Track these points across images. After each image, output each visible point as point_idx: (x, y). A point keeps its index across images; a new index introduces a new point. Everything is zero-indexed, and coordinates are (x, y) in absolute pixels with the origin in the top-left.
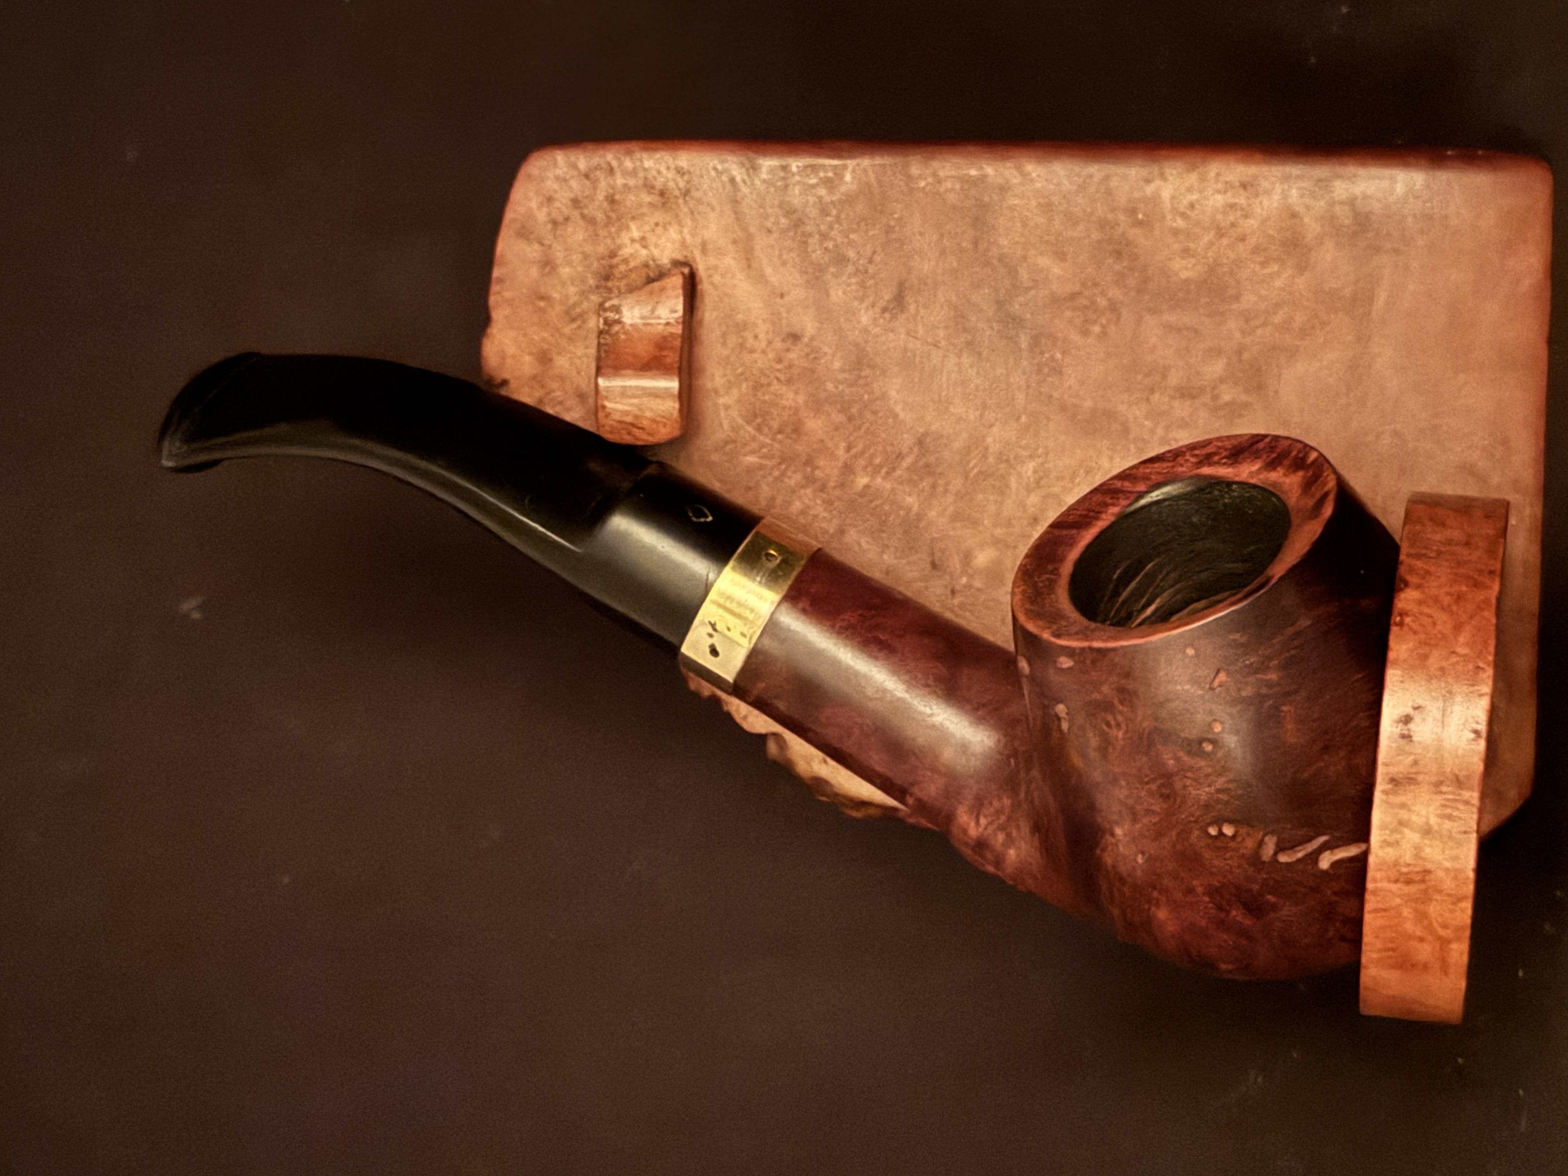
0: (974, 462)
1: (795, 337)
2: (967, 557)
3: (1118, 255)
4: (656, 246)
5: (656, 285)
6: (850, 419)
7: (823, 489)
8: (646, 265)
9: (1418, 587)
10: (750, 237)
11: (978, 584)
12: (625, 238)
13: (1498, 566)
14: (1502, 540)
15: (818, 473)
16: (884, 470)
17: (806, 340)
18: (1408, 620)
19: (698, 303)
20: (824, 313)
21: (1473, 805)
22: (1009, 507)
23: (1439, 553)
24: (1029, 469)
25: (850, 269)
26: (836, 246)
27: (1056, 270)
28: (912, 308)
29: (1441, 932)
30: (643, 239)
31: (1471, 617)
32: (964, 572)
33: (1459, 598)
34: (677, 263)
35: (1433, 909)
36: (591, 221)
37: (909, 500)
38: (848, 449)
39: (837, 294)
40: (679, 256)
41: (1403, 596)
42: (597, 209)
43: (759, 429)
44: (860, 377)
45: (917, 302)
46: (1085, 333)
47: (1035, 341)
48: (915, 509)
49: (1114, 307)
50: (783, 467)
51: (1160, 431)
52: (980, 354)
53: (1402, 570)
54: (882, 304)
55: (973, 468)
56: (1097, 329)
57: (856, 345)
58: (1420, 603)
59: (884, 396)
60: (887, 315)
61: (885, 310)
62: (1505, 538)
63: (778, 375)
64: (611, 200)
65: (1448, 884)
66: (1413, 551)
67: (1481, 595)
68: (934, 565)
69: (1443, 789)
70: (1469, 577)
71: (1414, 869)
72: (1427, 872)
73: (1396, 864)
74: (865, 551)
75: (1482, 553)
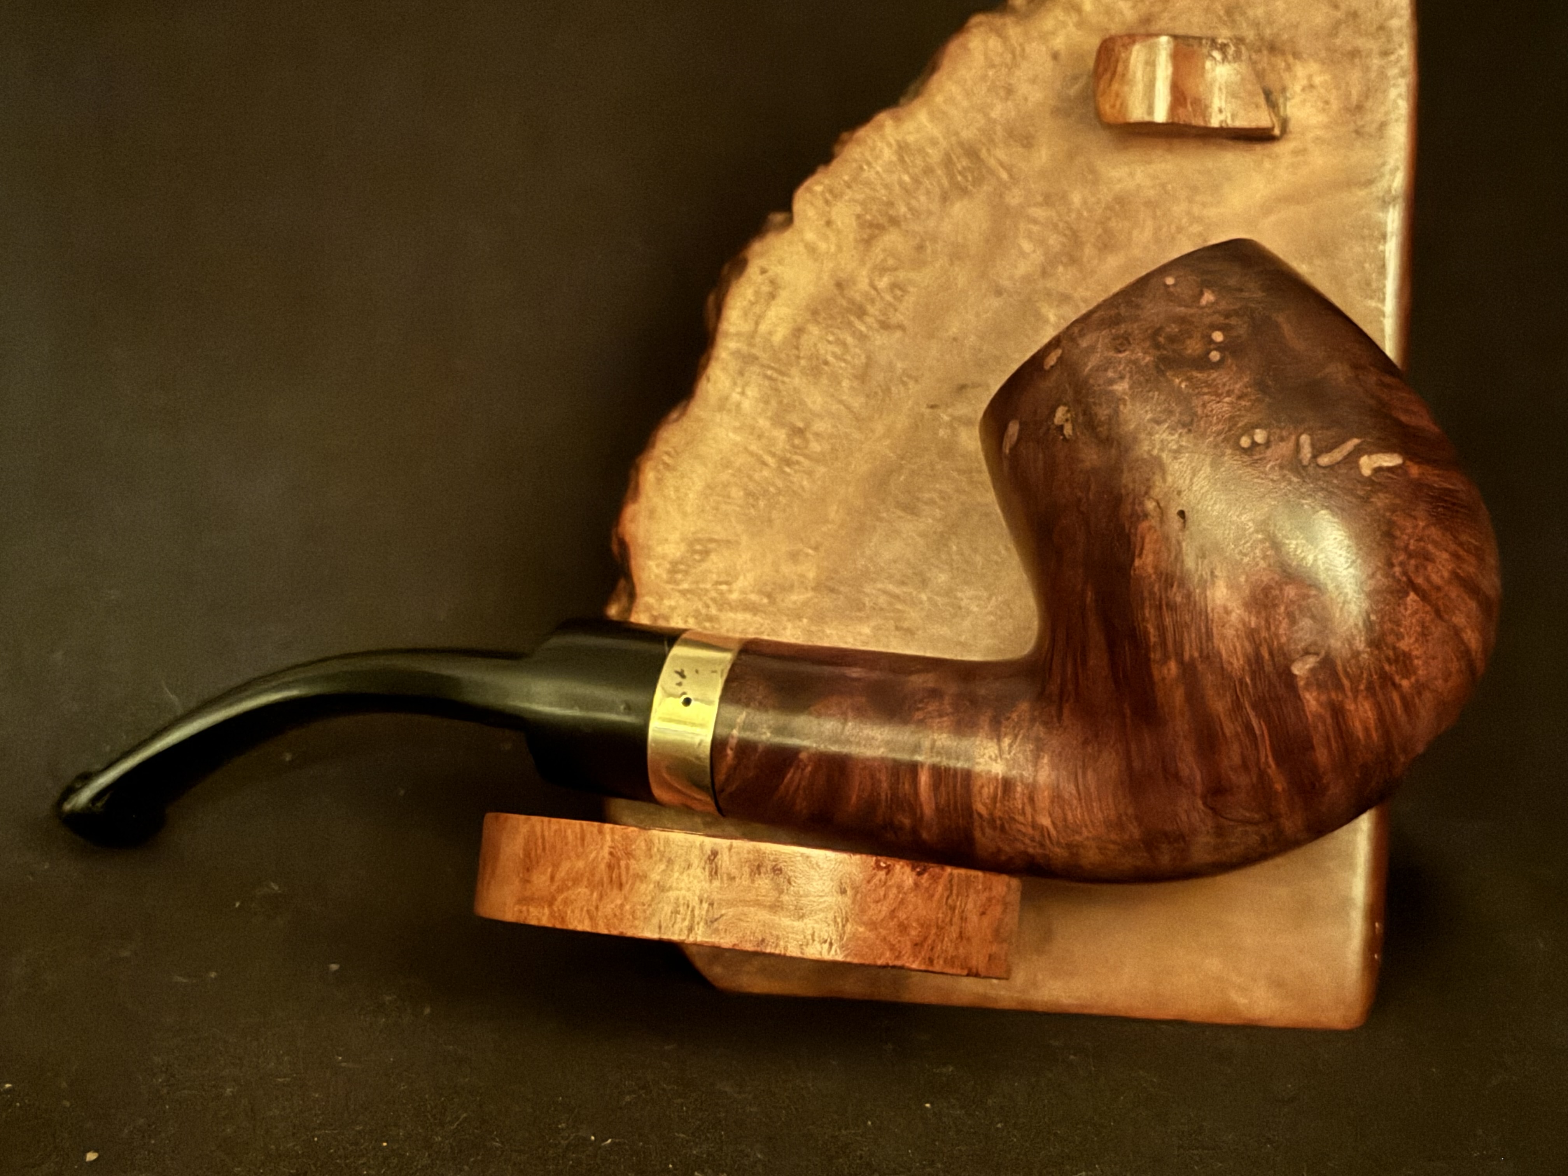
2: (968, 422)
4: (1304, 101)
5: (1261, 100)
7: (1044, 273)
8: (1284, 90)
9: (916, 885)
10: (1310, 200)
11: (943, 432)
12: (1314, 67)
13: (937, 968)
14: (965, 972)
15: (1060, 269)
18: (882, 874)
19: (1241, 145)
21: (688, 936)
23: (953, 909)
29: (560, 898)
30: (1312, 86)
31: (884, 939)
32: (954, 418)
33: (903, 928)
34: (1284, 123)
35: (583, 890)
36: (1333, 31)
40: (1292, 126)
41: (908, 870)
42: (1345, 38)
43: (1109, 208)
50: (1067, 232)
53: (935, 869)
58: (899, 887)
62: (968, 975)
64: (1354, 54)
65: (609, 908)
66: (955, 880)
67: (907, 948)
68: (962, 388)
69: (705, 906)
70: (926, 939)
71: (624, 873)
72: (621, 886)
73: (629, 855)
74: (977, 315)
75: (951, 952)
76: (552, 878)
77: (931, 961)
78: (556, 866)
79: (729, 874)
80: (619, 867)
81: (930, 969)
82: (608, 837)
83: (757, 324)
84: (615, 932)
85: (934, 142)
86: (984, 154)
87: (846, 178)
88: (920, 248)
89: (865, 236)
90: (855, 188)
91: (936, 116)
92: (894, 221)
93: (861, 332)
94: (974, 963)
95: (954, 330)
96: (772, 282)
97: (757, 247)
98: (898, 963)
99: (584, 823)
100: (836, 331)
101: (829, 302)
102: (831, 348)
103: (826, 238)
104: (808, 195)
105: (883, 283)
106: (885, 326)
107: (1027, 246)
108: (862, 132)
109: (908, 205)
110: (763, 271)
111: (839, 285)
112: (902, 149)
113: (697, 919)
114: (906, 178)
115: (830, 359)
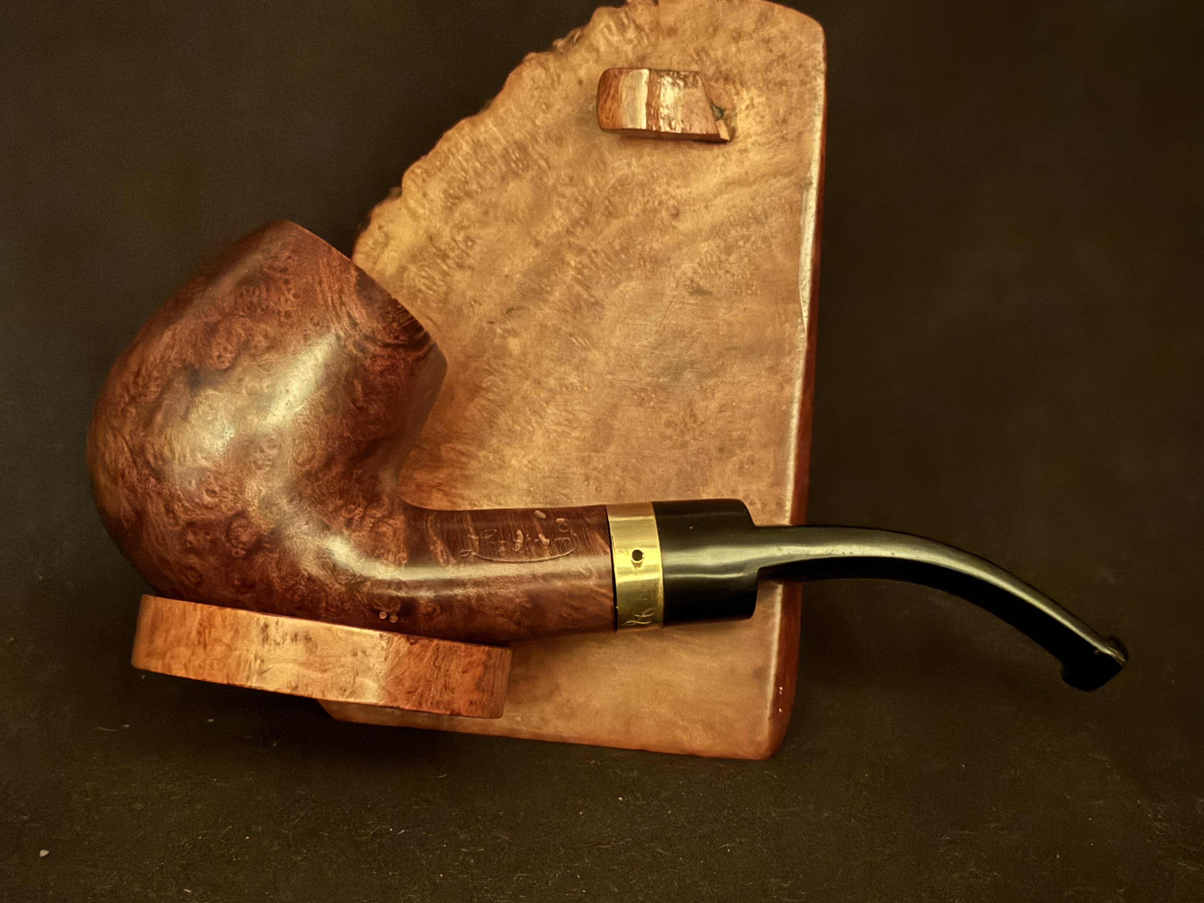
0: (580, 340)
1: (676, 215)
2: (514, 333)
3: (721, 450)
4: (747, 116)
5: (710, 115)
6: (617, 254)
7: (568, 232)
8: (734, 108)
10: (750, 184)
11: (496, 341)
12: (754, 92)
13: (425, 709)
15: (579, 229)
16: (580, 277)
17: (674, 223)
18: (384, 643)
19: (705, 146)
20: (693, 237)
21: (247, 682)
22: (546, 364)
23: (439, 668)
24: (573, 379)
25: (723, 257)
26: (739, 247)
27: (713, 406)
28: (692, 301)
30: (753, 106)
31: (384, 688)
32: (505, 331)
33: (400, 681)
34: (733, 132)
35: (182, 649)
36: (768, 68)
37: (557, 294)
38: (595, 251)
39: (704, 247)
40: (739, 132)
42: (776, 73)
43: (613, 187)
44: (645, 261)
45: (697, 304)
46: (669, 424)
47: (663, 388)
48: (551, 299)
49: (684, 445)
50: (585, 205)
51: (595, 474)
52: (656, 348)
53: (425, 641)
54: (696, 279)
55: (576, 339)
56: (669, 432)
57: (669, 259)
58: (397, 652)
59: (630, 278)
60: (688, 283)
61: (692, 281)
63: (651, 203)
64: (783, 83)
65: (197, 661)
66: (441, 649)
67: (401, 696)
68: (510, 310)
69: (259, 661)
70: (417, 689)
71: (207, 639)
72: (205, 646)
73: (212, 626)
74: (523, 261)
75: (437, 698)
76: (165, 641)
77: (420, 704)
78: (168, 632)
79: (275, 641)
80: (205, 633)
81: (420, 709)
82: (199, 613)
83: (375, 263)
84: (200, 678)
85: (496, 140)
86: (530, 149)
87: (438, 163)
88: (486, 213)
89: (449, 204)
90: (444, 170)
91: (500, 123)
92: (469, 194)
93: (444, 270)
94: (456, 706)
95: (506, 270)
96: (386, 235)
97: (377, 210)
98: (395, 705)
99: (186, 603)
100: (427, 269)
101: (422, 249)
102: (423, 281)
103: (423, 206)
104: (412, 176)
105: (459, 238)
106: (461, 266)
107: (558, 213)
108: (450, 133)
109: (478, 183)
110: (380, 227)
111: (431, 238)
112: (477, 145)
113: (252, 671)
114: (478, 165)
115: (423, 288)
